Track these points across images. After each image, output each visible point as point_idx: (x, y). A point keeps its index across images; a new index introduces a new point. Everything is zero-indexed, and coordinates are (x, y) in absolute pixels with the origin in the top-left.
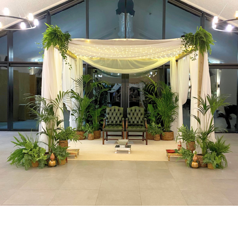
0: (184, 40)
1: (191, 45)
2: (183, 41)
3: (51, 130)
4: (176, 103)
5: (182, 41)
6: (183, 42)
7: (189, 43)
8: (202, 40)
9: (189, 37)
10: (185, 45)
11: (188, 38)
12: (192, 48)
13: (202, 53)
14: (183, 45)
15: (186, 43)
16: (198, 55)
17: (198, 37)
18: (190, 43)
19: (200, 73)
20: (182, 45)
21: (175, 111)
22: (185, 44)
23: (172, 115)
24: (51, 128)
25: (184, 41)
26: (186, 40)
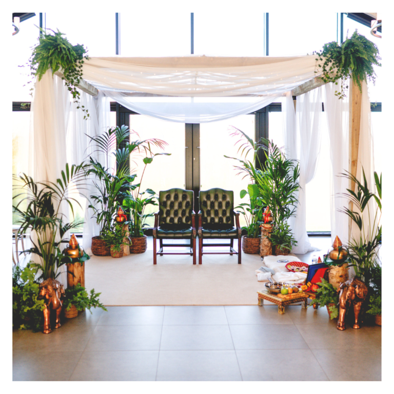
0: (322, 57)
1: (335, 66)
2: (319, 58)
3: (48, 245)
4: (294, 181)
5: (317, 60)
6: (319, 61)
7: (331, 61)
8: (359, 57)
9: (331, 51)
10: (324, 67)
11: (330, 53)
12: (337, 72)
13: (358, 82)
14: (320, 66)
15: (326, 63)
16: (349, 87)
17: (351, 51)
18: (333, 62)
19: (353, 125)
20: (318, 67)
21: (293, 197)
22: (322, 65)
23: (287, 204)
24: (48, 240)
25: (321, 59)
26: (324, 56)
